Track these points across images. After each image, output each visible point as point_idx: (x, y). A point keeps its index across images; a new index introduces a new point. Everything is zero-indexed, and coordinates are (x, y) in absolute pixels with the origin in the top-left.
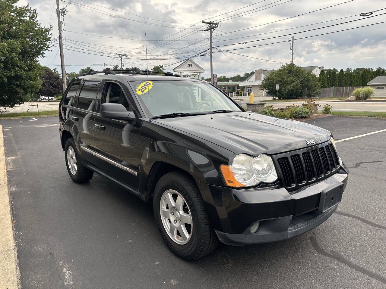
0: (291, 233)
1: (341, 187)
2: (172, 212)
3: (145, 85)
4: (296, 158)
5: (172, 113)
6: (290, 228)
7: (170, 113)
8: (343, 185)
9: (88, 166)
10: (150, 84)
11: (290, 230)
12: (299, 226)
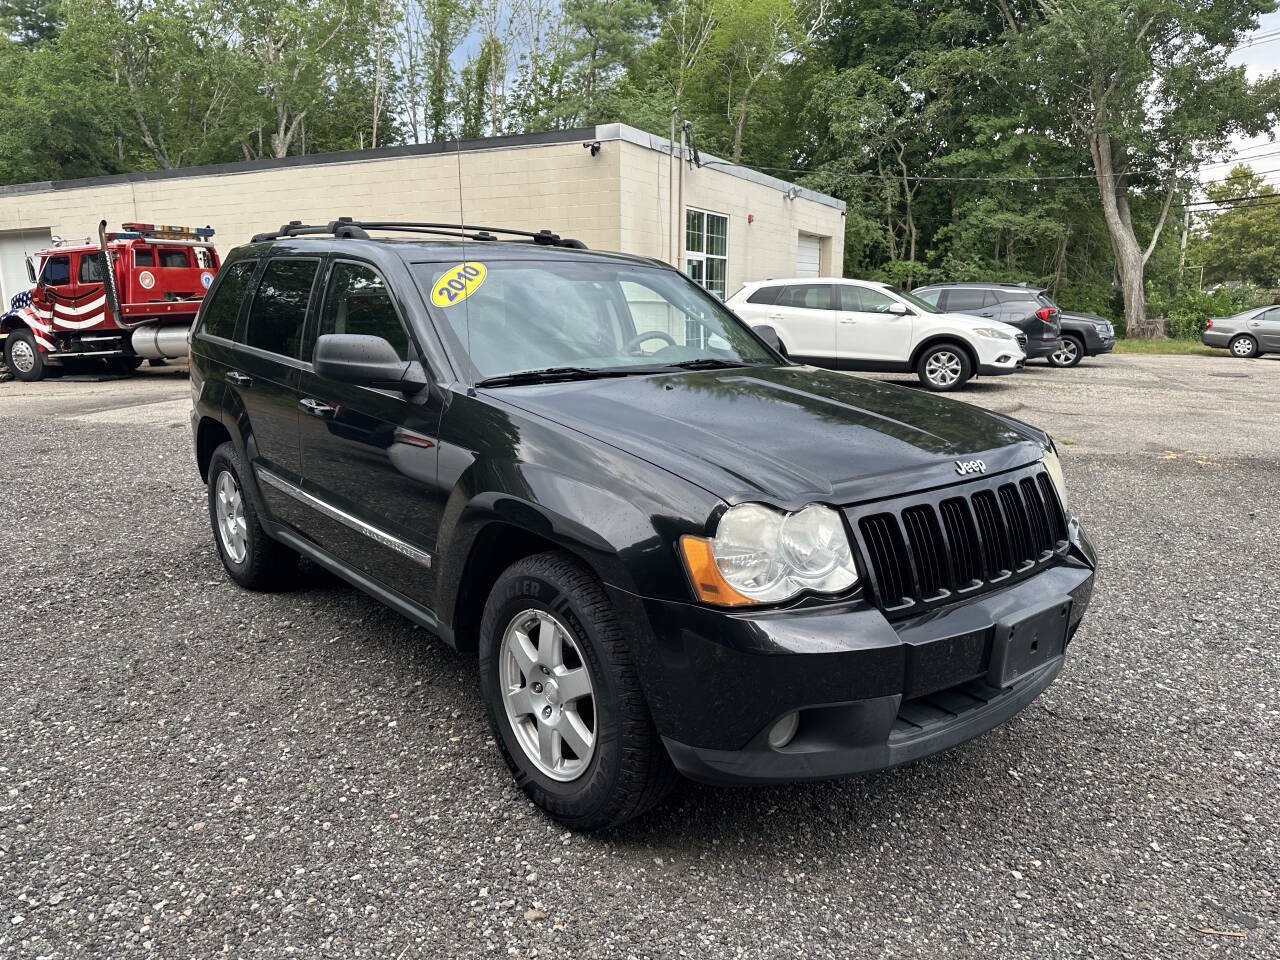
0: (899, 751)
1: (1064, 612)
2: (537, 683)
3: (460, 275)
4: (920, 516)
5: (545, 369)
6: (894, 735)
7: (538, 369)
8: (1071, 602)
9: (281, 533)
10: (478, 273)
11: (897, 741)
12: (925, 729)
